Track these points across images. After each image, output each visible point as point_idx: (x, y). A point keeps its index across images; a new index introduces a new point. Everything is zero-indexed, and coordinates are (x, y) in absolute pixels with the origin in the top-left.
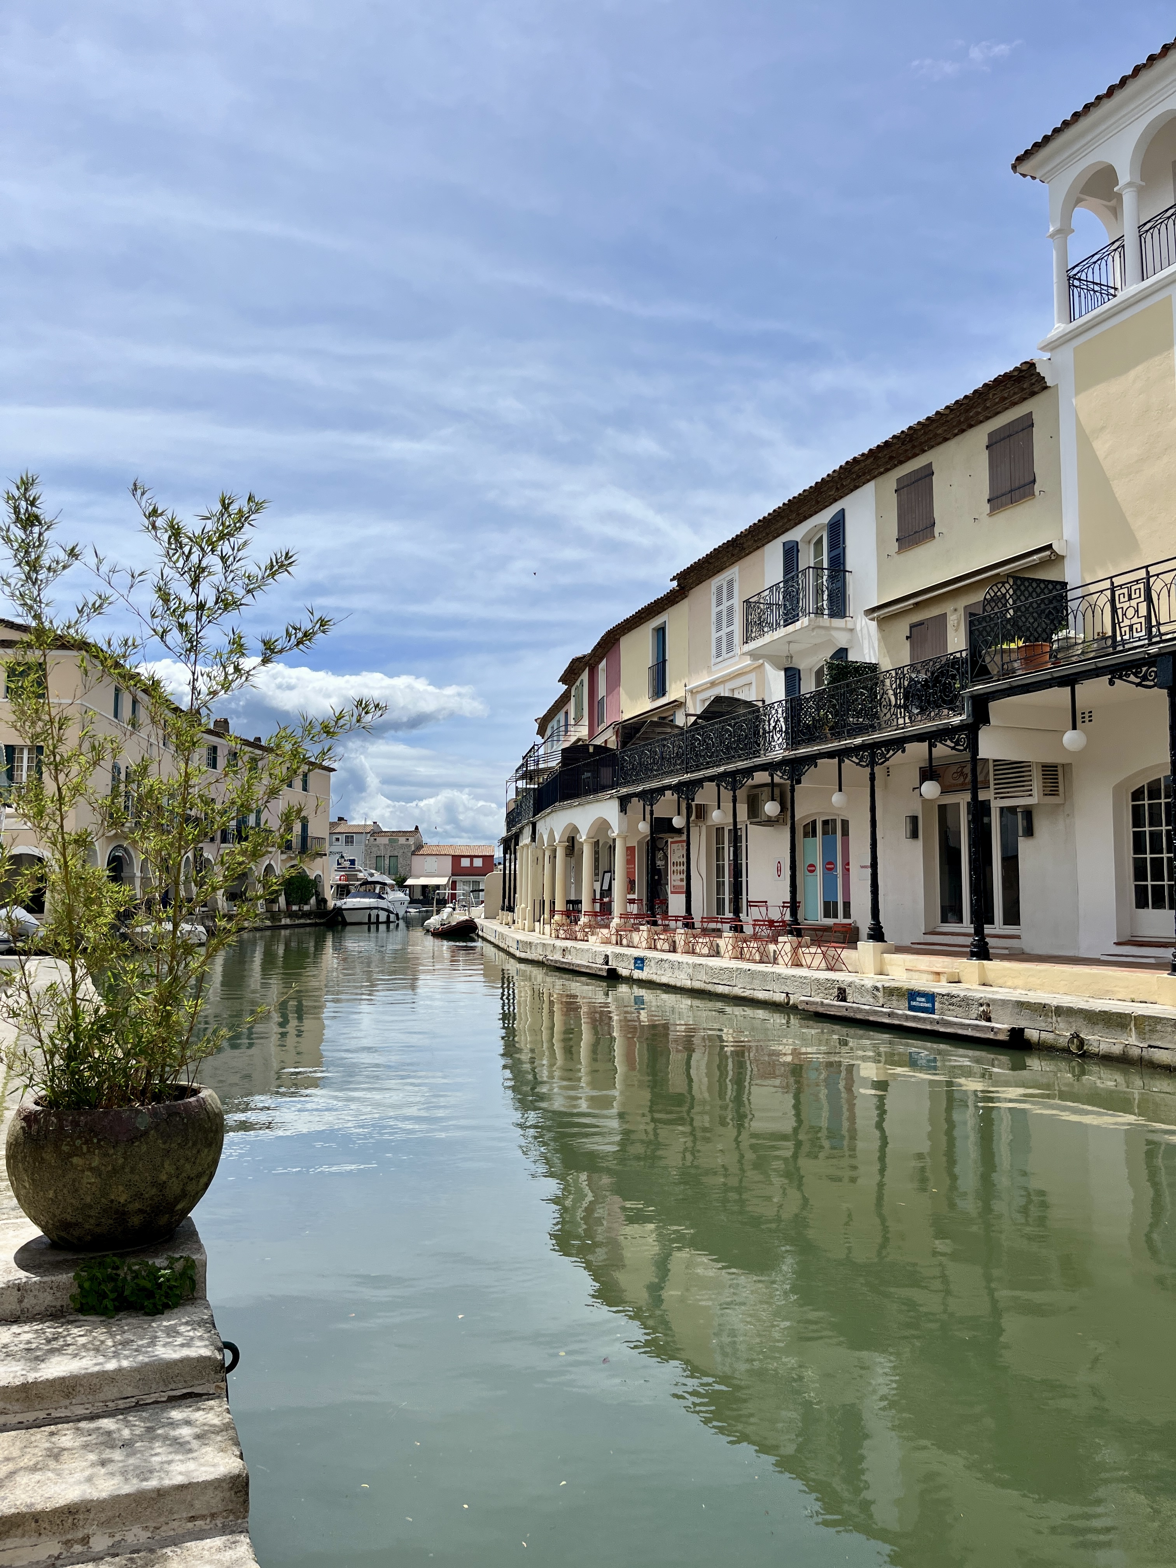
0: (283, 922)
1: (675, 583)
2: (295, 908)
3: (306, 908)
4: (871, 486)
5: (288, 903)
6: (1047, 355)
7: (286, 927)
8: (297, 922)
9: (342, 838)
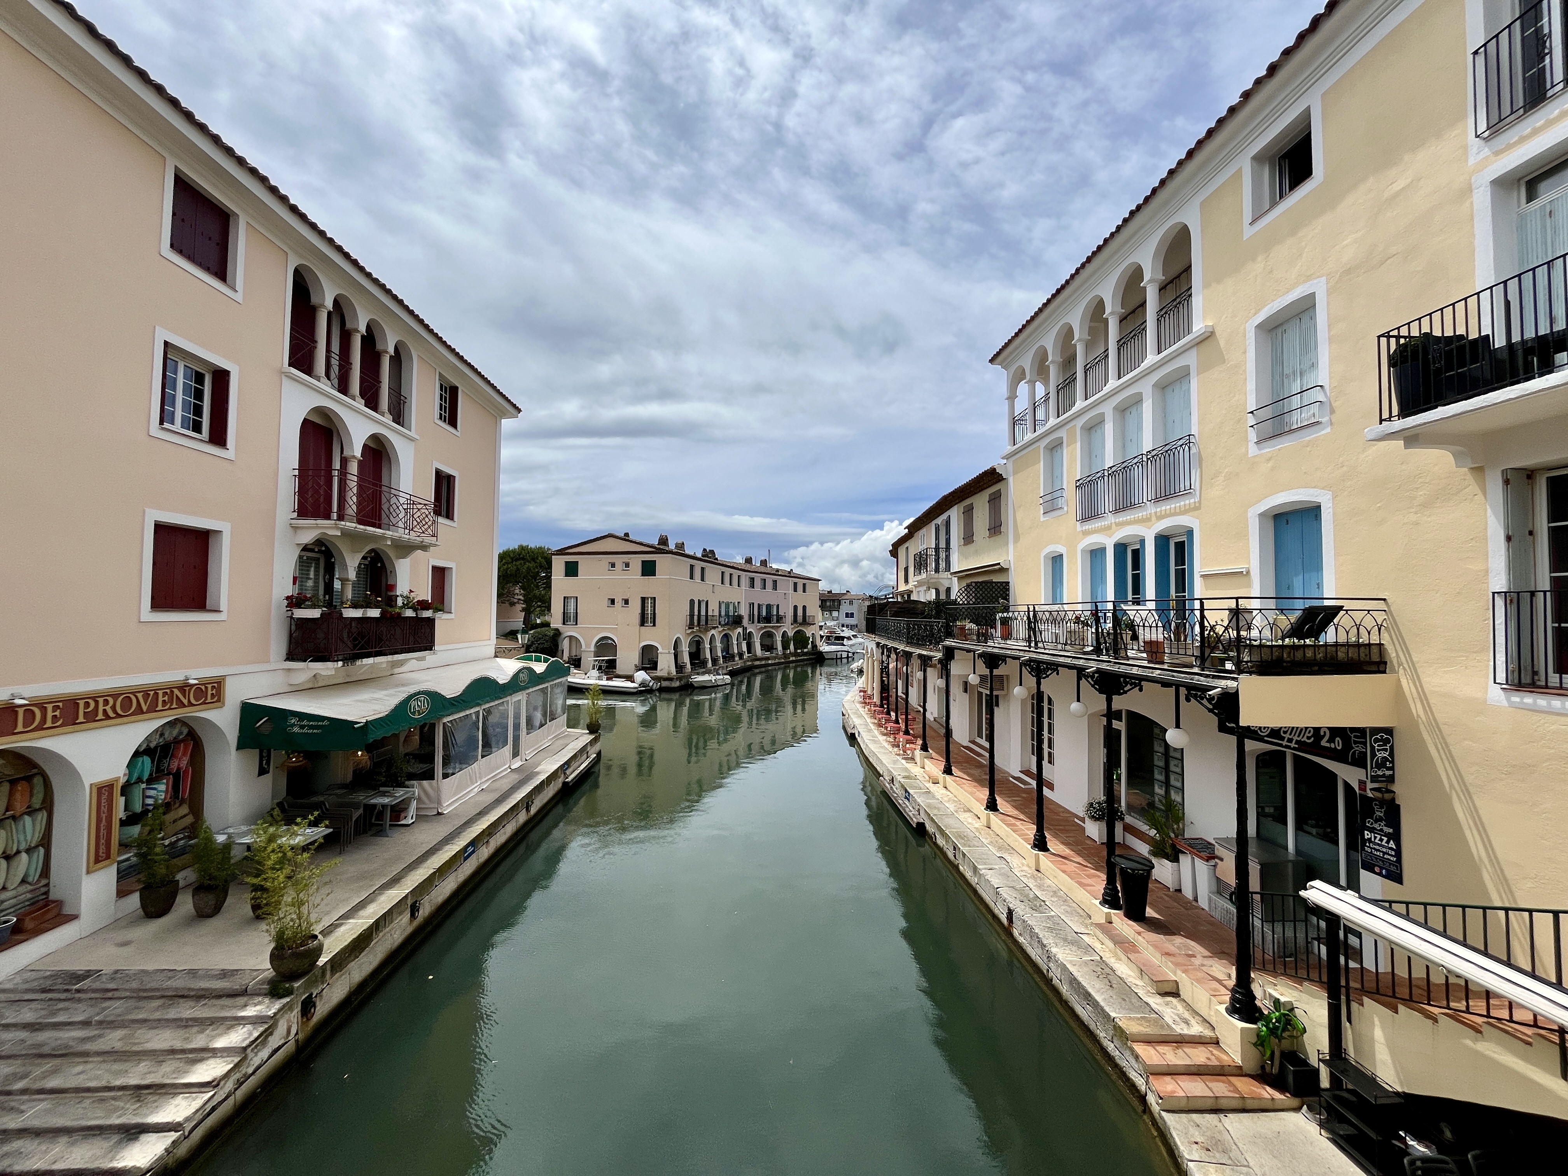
0: (791, 659)
1: (907, 530)
2: (799, 651)
3: (805, 650)
4: (956, 506)
5: (796, 649)
6: (1005, 461)
7: (793, 662)
8: (799, 658)
9: (848, 602)
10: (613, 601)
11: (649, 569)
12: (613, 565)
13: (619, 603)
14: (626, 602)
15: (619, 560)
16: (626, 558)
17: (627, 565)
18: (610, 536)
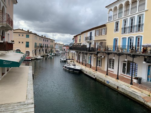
10: (20, 42)
11: (28, 36)
12: (20, 35)
13: (21, 42)
14: (23, 42)
15: (21, 34)
16: (23, 34)
17: (23, 35)
18: (19, 29)
